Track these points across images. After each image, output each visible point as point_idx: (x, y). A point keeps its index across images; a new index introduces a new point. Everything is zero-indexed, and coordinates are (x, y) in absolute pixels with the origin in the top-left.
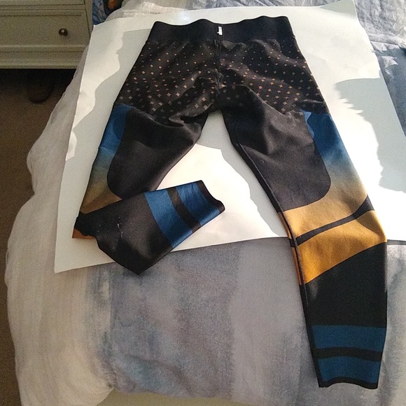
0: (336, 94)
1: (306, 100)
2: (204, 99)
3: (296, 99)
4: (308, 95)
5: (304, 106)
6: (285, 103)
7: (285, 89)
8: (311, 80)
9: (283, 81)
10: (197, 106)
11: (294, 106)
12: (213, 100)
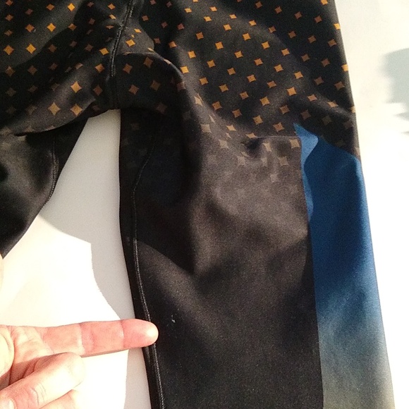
0: (383, 86)
1: (312, 98)
2: (76, 87)
3: (292, 91)
4: (319, 81)
5: (306, 115)
6: (265, 101)
7: (272, 57)
8: (332, 43)
9: (272, 30)
10: (54, 108)
11: (284, 110)
12: (98, 90)
